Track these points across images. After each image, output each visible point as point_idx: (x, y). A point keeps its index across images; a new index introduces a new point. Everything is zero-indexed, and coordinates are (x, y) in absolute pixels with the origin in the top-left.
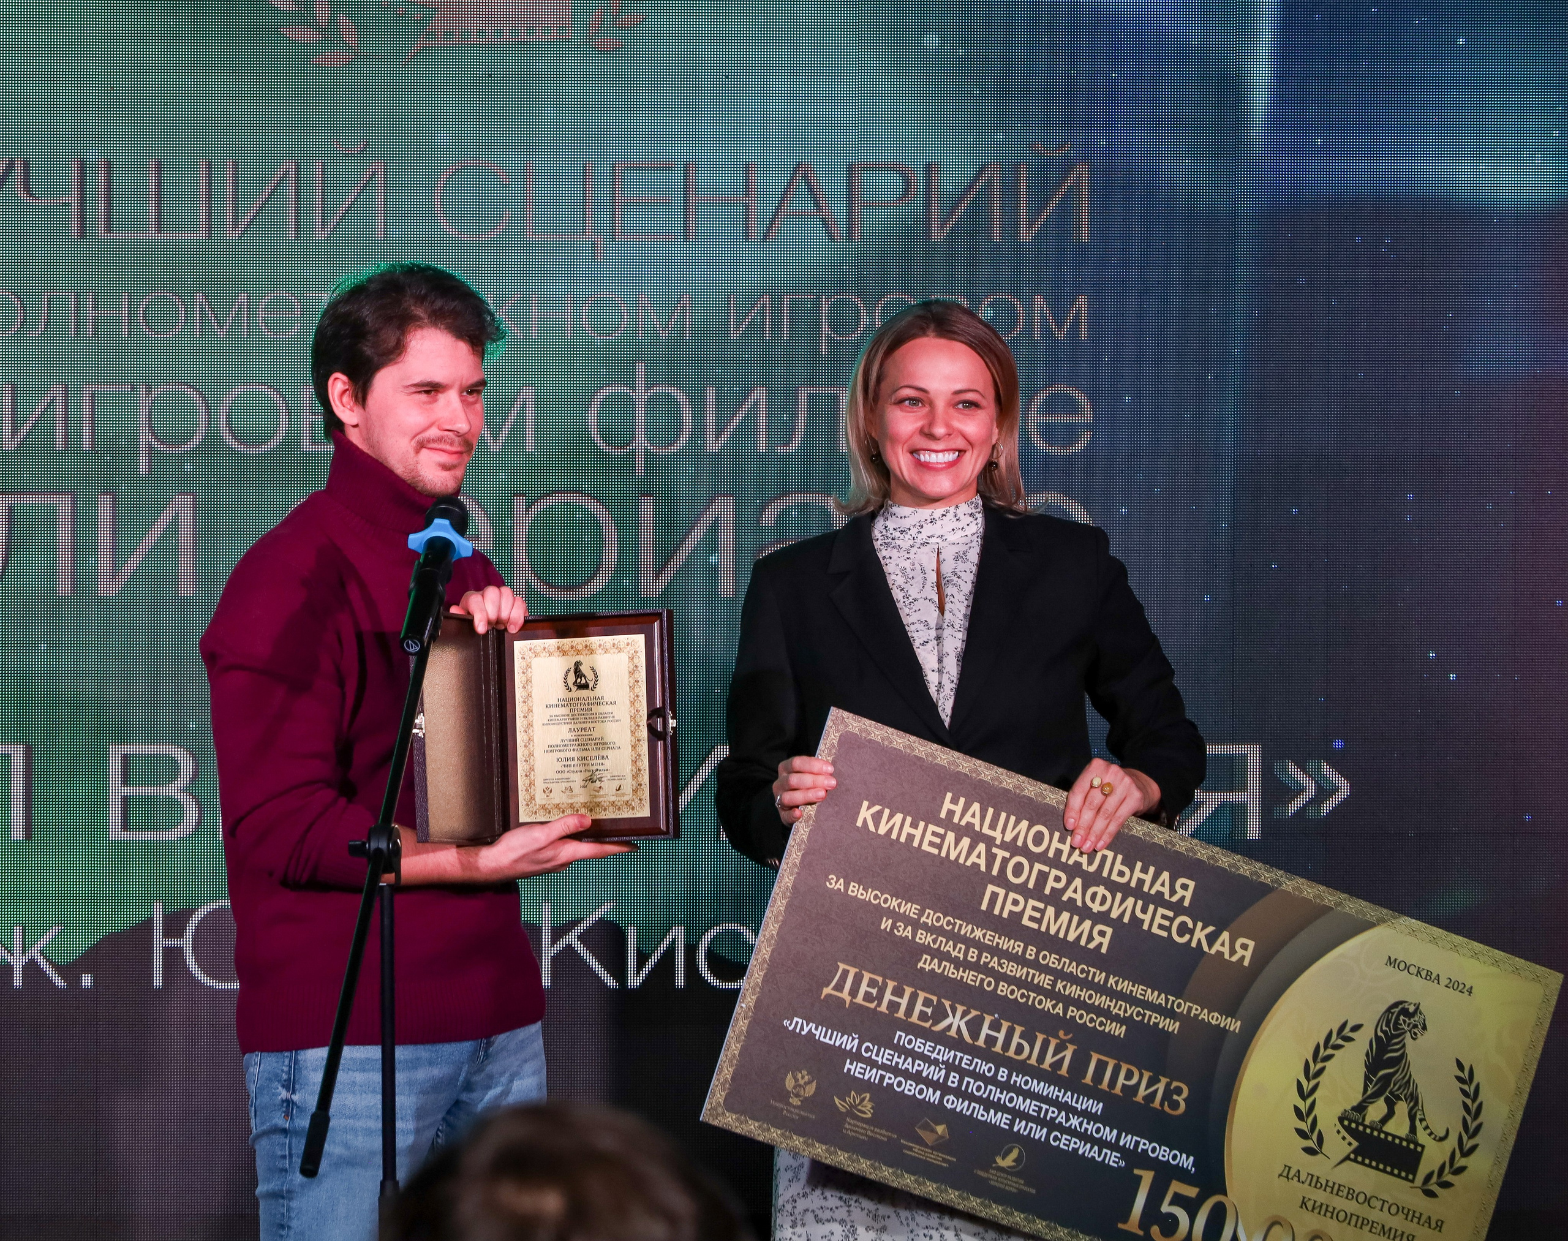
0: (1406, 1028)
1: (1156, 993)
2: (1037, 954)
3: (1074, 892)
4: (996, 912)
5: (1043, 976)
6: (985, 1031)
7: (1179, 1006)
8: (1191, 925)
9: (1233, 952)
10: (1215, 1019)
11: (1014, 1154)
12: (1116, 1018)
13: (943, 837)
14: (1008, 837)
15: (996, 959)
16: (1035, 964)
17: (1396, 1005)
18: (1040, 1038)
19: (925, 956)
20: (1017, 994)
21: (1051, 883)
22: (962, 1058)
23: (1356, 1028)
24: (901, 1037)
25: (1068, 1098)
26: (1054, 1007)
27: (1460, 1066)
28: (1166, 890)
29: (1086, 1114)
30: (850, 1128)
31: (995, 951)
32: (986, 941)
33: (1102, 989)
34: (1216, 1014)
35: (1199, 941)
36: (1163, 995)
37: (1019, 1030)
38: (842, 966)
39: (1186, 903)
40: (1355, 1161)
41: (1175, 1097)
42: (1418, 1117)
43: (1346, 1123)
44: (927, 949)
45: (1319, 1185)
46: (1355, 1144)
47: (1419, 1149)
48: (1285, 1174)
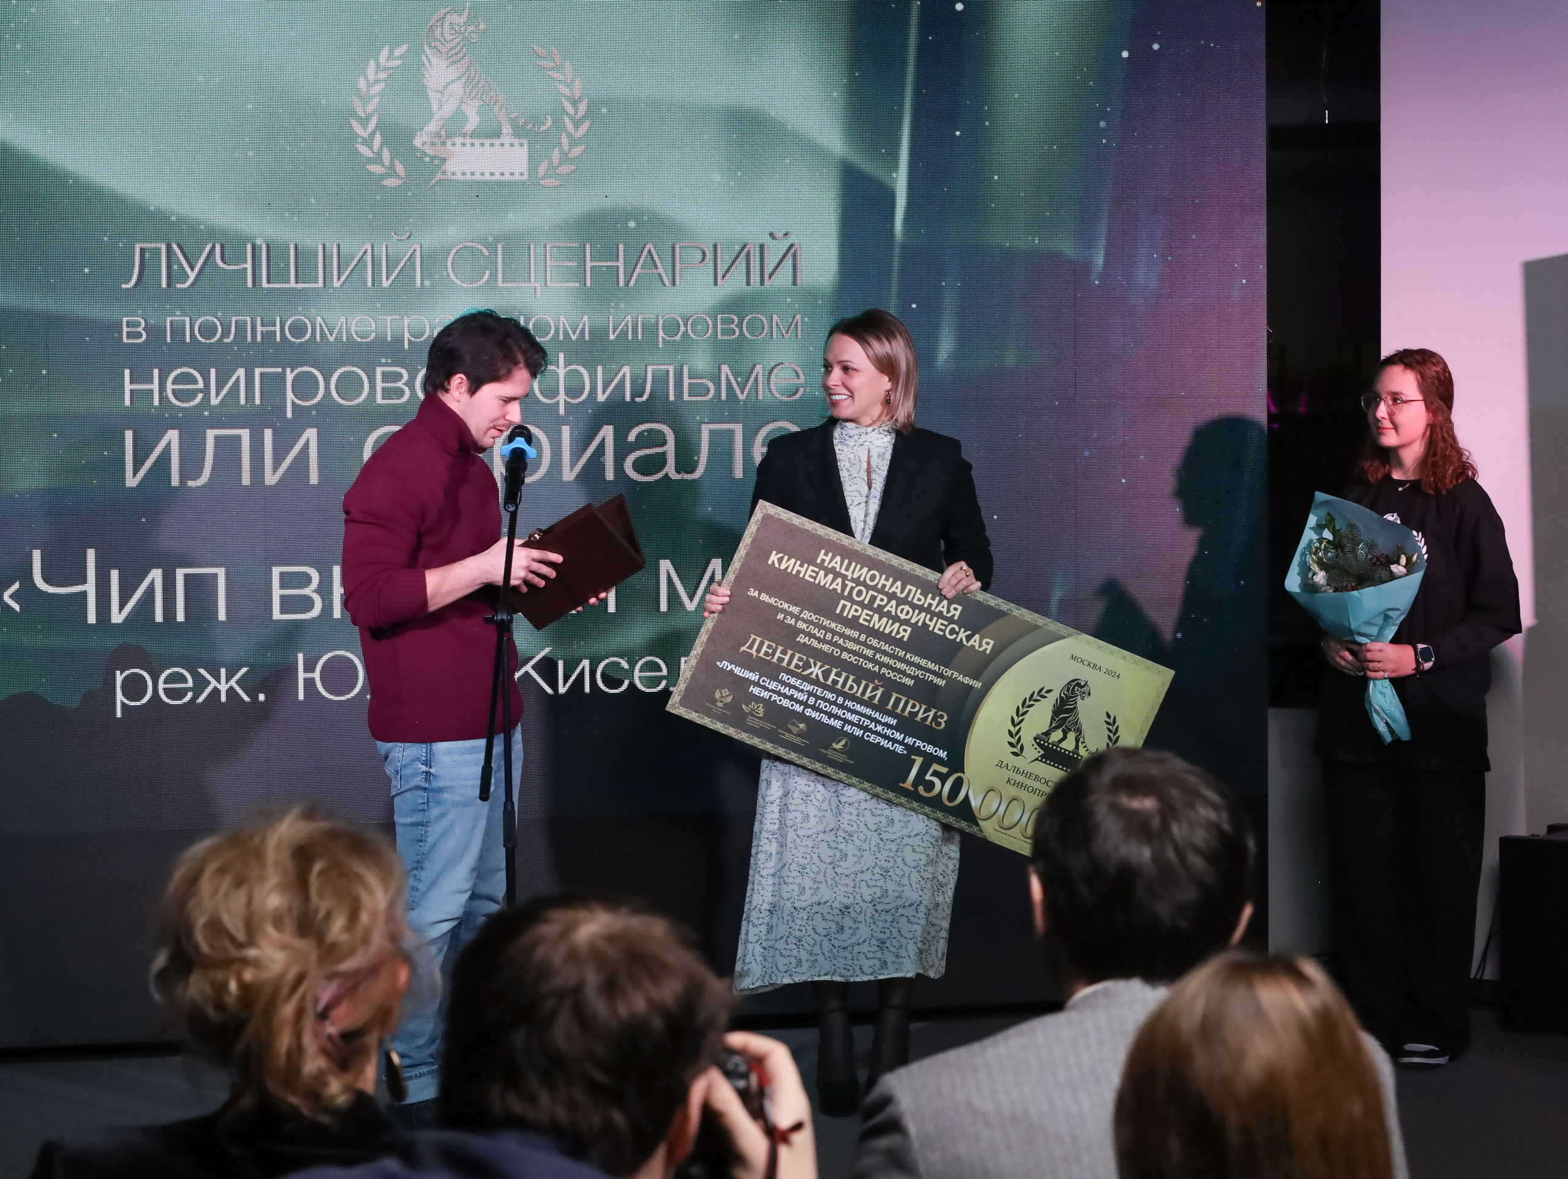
0: (1078, 693)
1: (933, 664)
2: (866, 638)
3: (891, 606)
4: (845, 614)
5: (869, 650)
6: (832, 676)
7: (946, 672)
8: (957, 630)
9: (980, 645)
10: (967, 680)
11: (843, 742)
12: (909, 676)
13: (817, 573)
14: (856, 576)
15: (842, 639)
16: (864, 644)
17: (1074, 681)
18: (864, 683)
19: (801, 635)
20: (853, 659)
21: (878, 602)
22: (817, 690)
23: (1049, 691)
24: (784, 676)
25: (877, 715)
26: (873, 667)
27: (1108, 716)
28: (945, 611)
29: (886, 725)
30: (750, 722)
31: (842, 635)
32: (837, 630)
33: (902, 660)
34: (967, 678)
35: (961, 639)
36: (937, 666)
37: (852, 677)
38: (753, 636)
39: (956, 618)
40: (1041, 761)
41: (939, 720)
42: (1081, 740)
43: (1038, 741)
44: (803, 631)
45: (1018, 772)
46: (1042, 752)
47: (1080, 758)
48: (999, 765)
